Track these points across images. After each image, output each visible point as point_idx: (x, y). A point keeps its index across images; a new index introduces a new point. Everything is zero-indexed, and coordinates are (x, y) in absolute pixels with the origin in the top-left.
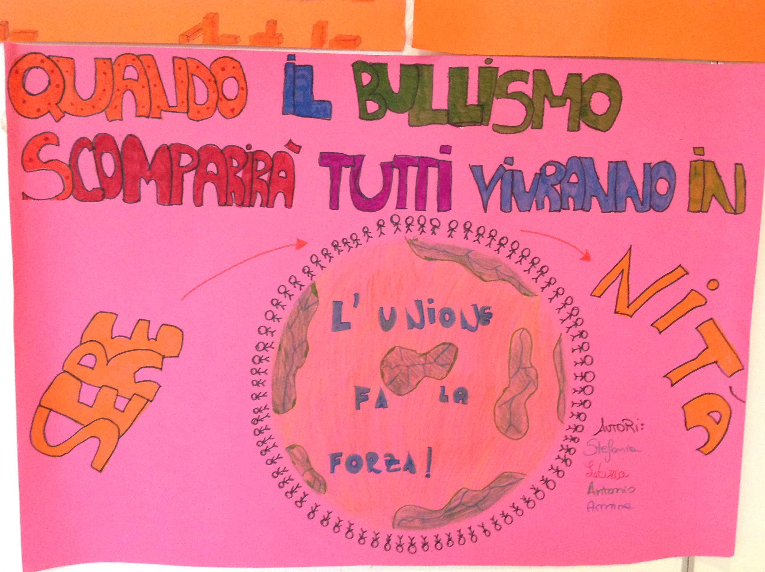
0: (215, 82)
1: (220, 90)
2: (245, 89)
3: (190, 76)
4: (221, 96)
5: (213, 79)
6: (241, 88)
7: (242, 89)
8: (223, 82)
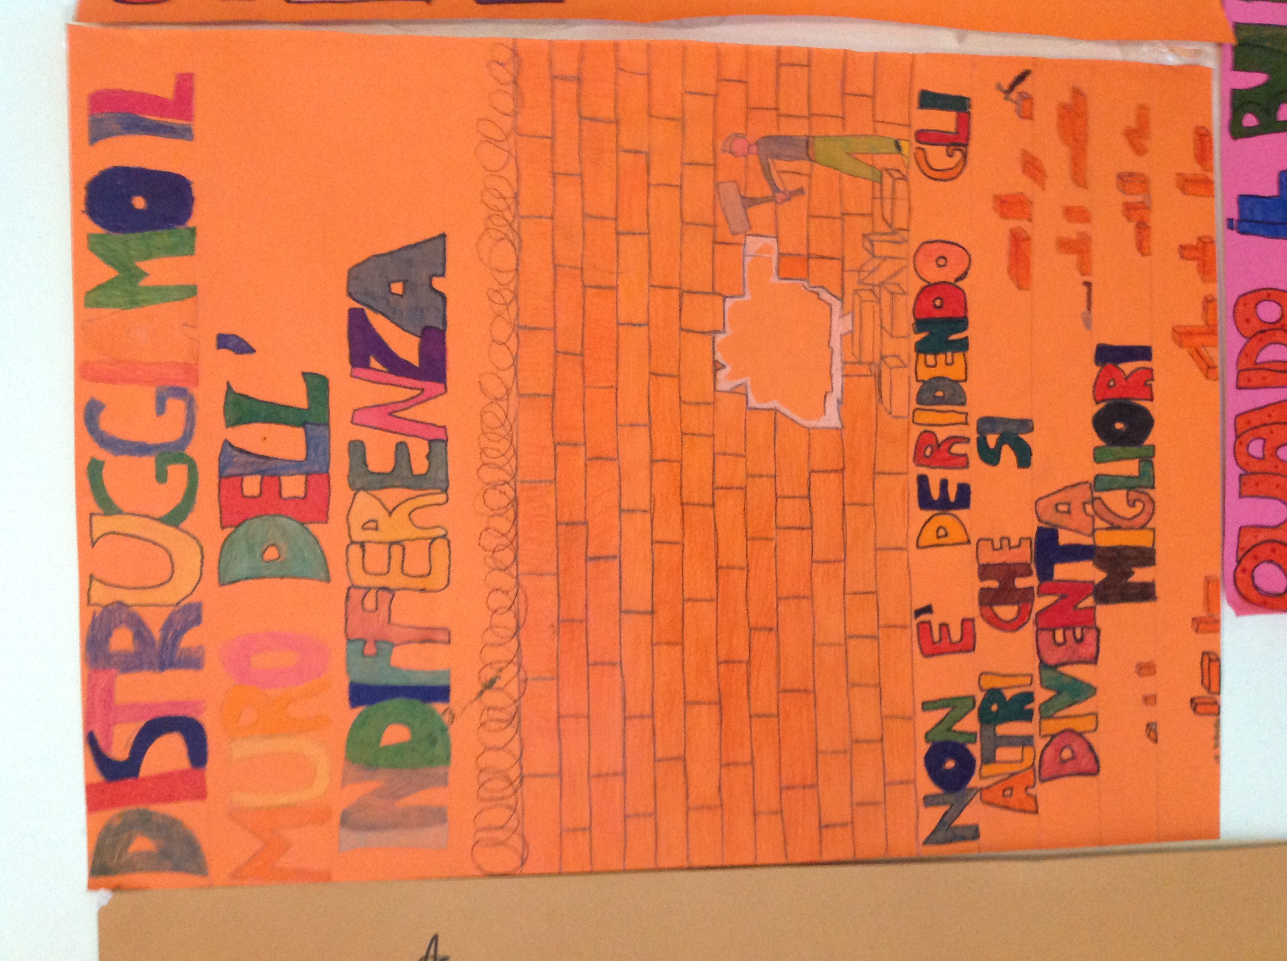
0: (1263, 332)
1: (1271, 326)
2: (1270, 291)
3: (1258, 367)
4: (1278, 326)
5: (1260, 335)
6: (1269, 298)
7: (1269, 295)
8: (1262, 321)
